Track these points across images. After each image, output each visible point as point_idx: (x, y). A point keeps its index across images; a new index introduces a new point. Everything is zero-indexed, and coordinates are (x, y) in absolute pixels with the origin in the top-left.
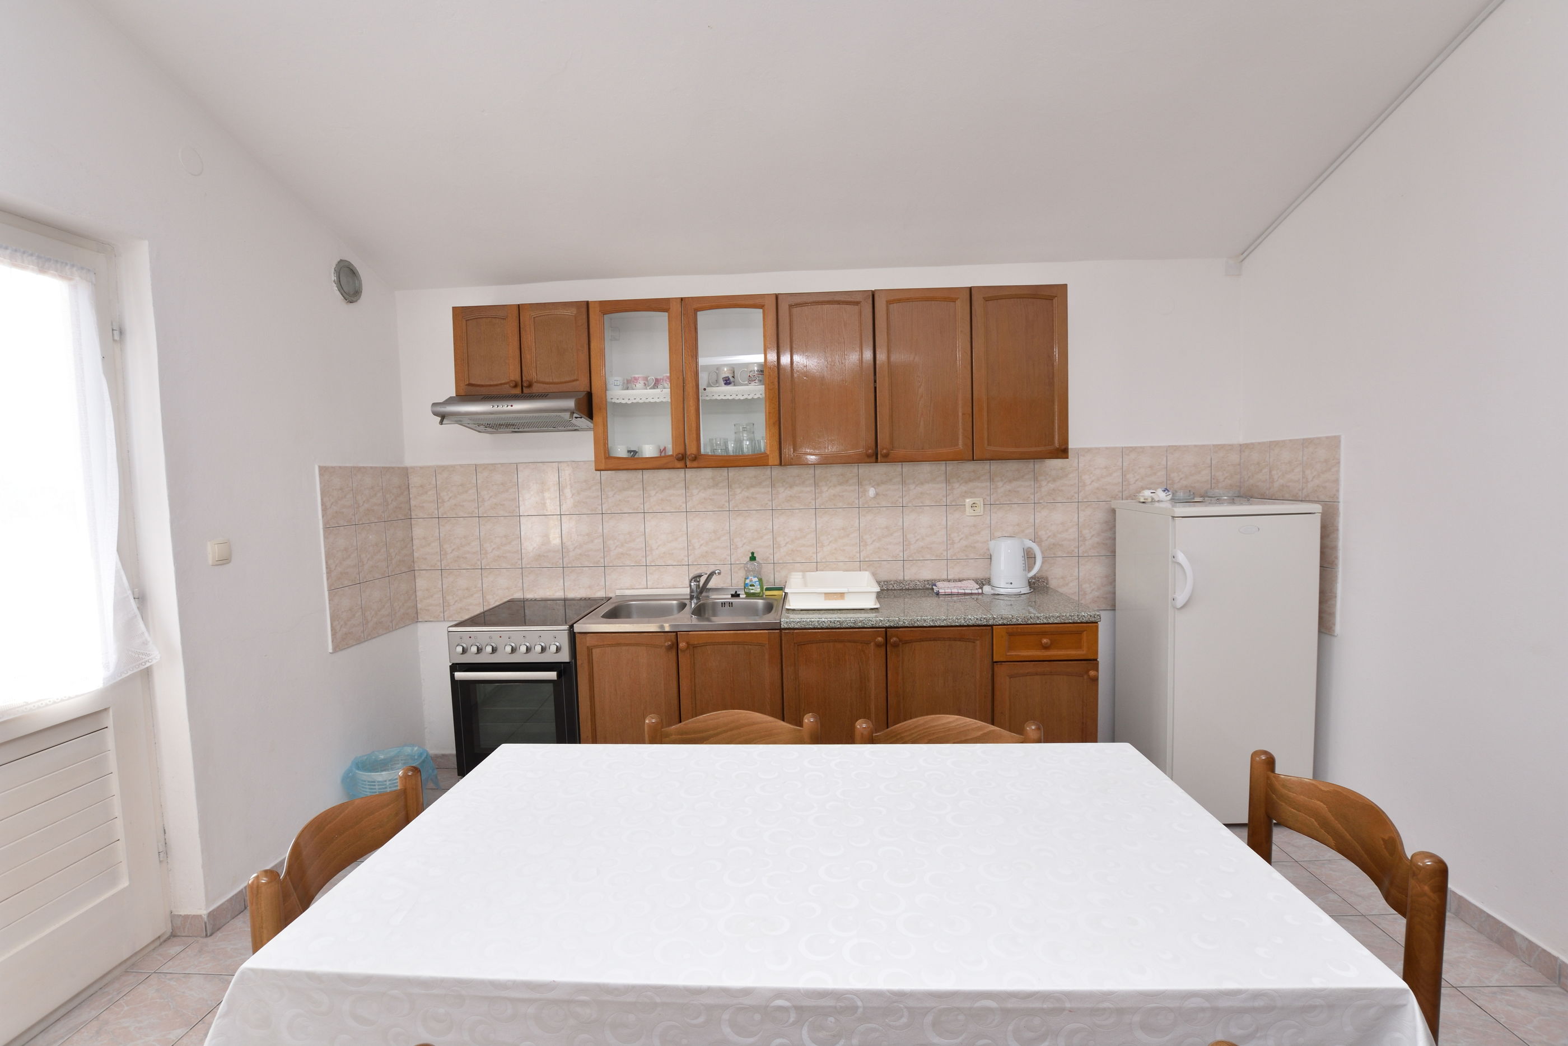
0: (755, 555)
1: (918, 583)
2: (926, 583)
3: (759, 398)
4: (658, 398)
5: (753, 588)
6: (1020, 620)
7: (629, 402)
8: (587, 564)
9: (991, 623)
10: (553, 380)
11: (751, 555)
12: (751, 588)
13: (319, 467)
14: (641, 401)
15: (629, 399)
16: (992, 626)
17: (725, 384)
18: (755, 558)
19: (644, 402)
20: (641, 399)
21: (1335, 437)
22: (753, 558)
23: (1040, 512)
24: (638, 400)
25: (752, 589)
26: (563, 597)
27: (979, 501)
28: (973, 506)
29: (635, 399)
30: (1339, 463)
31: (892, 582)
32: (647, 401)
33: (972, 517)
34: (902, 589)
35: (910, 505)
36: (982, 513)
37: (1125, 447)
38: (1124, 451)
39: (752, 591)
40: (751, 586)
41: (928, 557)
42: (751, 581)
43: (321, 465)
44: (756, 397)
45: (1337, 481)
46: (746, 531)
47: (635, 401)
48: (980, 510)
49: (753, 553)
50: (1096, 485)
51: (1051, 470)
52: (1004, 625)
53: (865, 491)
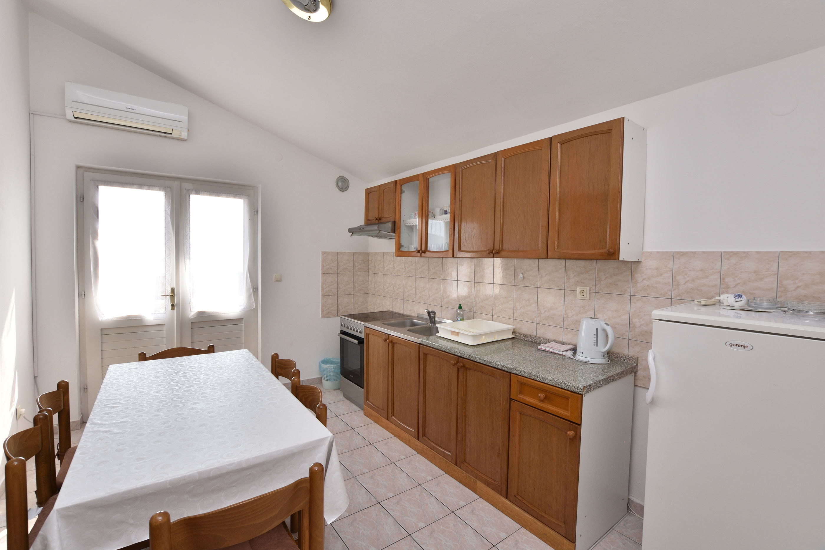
1: (543, 340)
2: (547, 341)
6: (526, 375)
7: (408, 225)
8: (410, 299)
9: (509, 370)
10: (387, 216)
13: (322, 252)
16: (510, 373)
17: (445, 214)
18: (462, 307)
22: (460, 307)
23: (635, 303)
27: (587, 289)
28: (582, 292)
31: (528, 336)
33: (582, 300)
34: (532, 342)
35: (542, 287)
36: (588, 298)
37: (724, 252)
38: (723, 256)
41: (551, 324)
43: (322, 251)
48: (587, 296)
49: (460, 305)
50: (690, 285)
51: (647, 269)
52: (517, 375)
53: (518, 276)
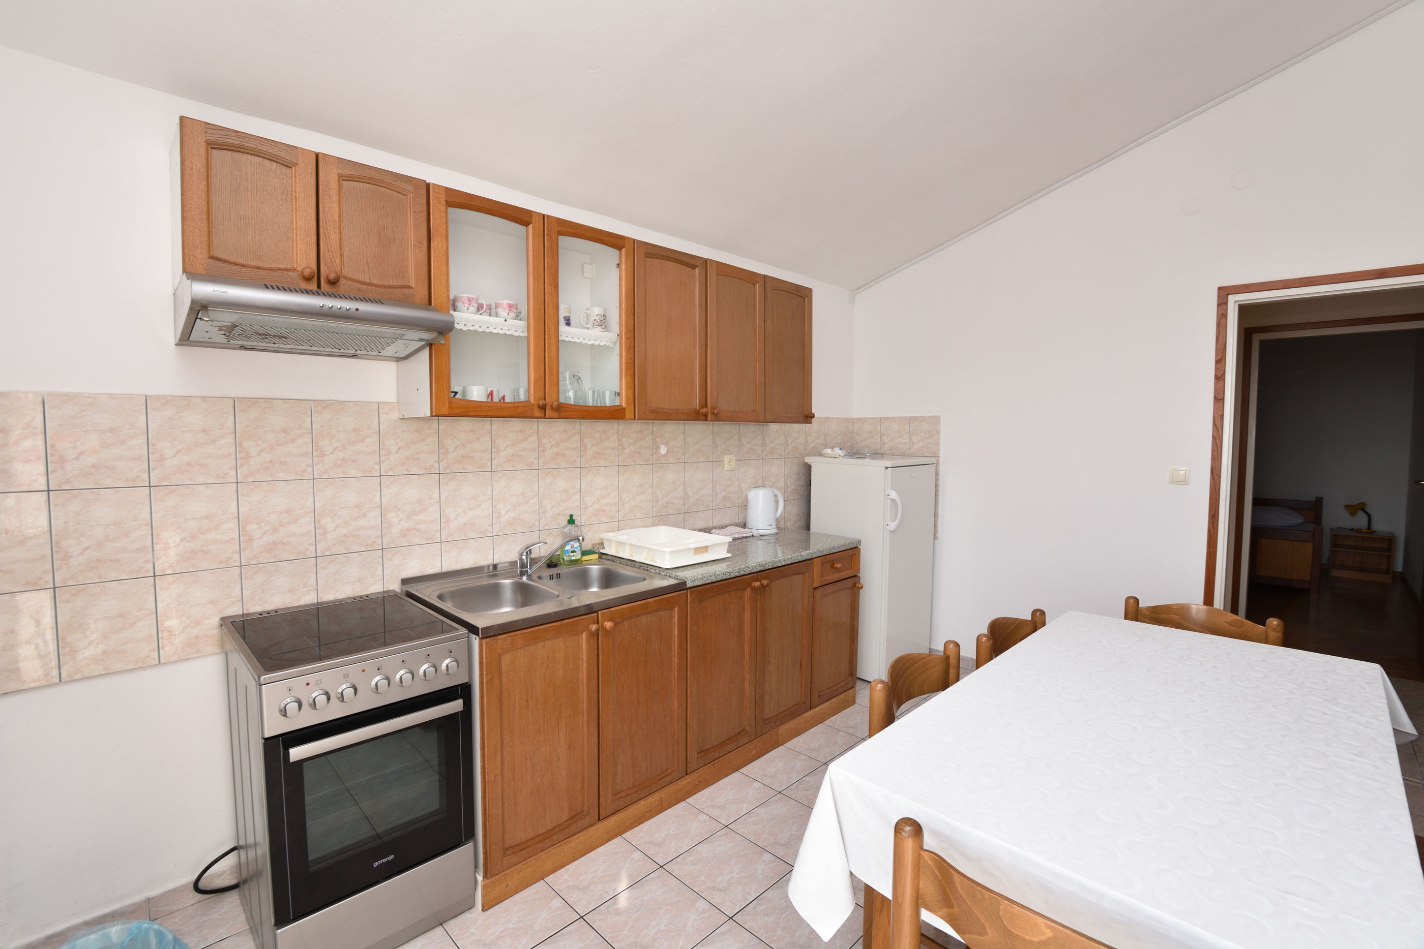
0: (573, 518)
3: (605, 345)
4: (502, 329)
5: (575, 554)
7: (465, 329)
8: (355, 548)
10: (370, 279)
11: (569, 518)
12: (572, 554)
14: (480, 330)
15: (465, 325)
17: (566, 324)
19: (476, 331)
20: (480, 327)
21: (936, 417)
22: (572, 521)
23: (766, 466)
24: (476, 328)
25: (573, 556)
26: (316, 602)
27: (733, 457)
28: (729, 462)
29: (473, 326)
30: (939, 432)
32: (488, 330)
33: (729, 471)
35: (689, 461)
36: (734, 468)
39: (573, 558)
40: (572, 552)
41: (700, 508)
42: (572, 547)
44: (602, 344)
45: (938, 444)
46: (555, 492)
47: (472, 328)
48: (733, 465)
49: (571, 516)
53: (658, 448)
